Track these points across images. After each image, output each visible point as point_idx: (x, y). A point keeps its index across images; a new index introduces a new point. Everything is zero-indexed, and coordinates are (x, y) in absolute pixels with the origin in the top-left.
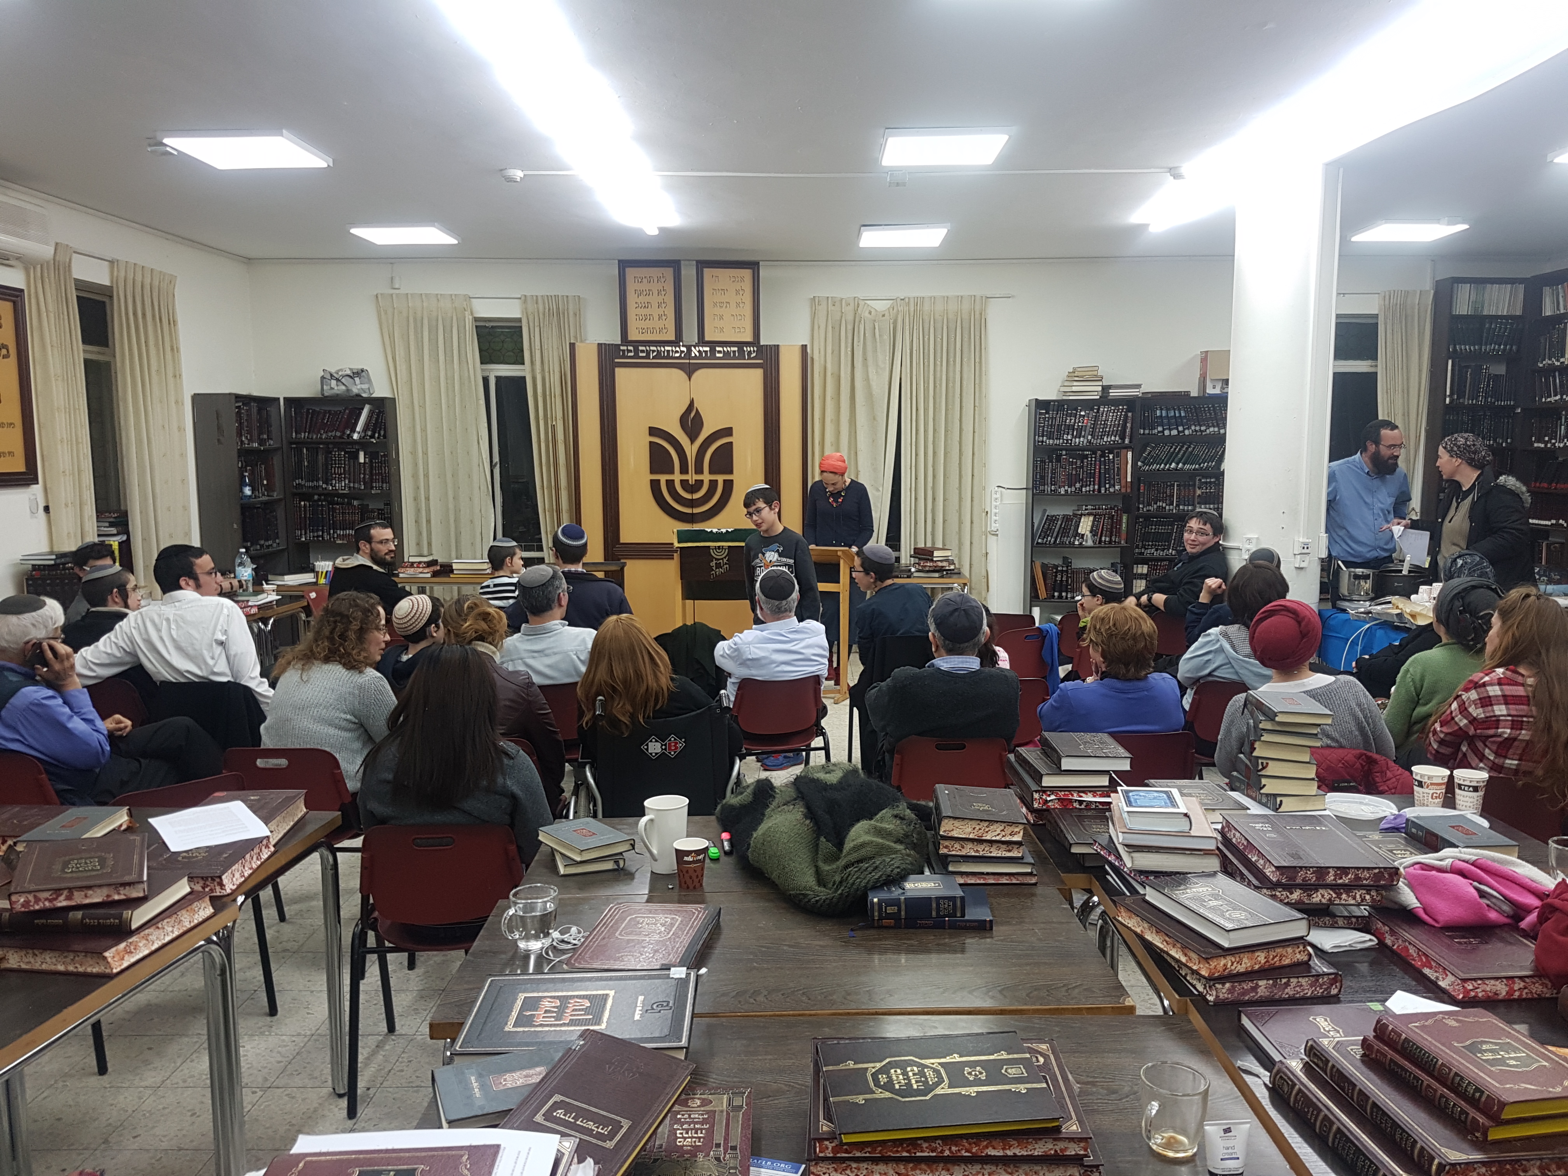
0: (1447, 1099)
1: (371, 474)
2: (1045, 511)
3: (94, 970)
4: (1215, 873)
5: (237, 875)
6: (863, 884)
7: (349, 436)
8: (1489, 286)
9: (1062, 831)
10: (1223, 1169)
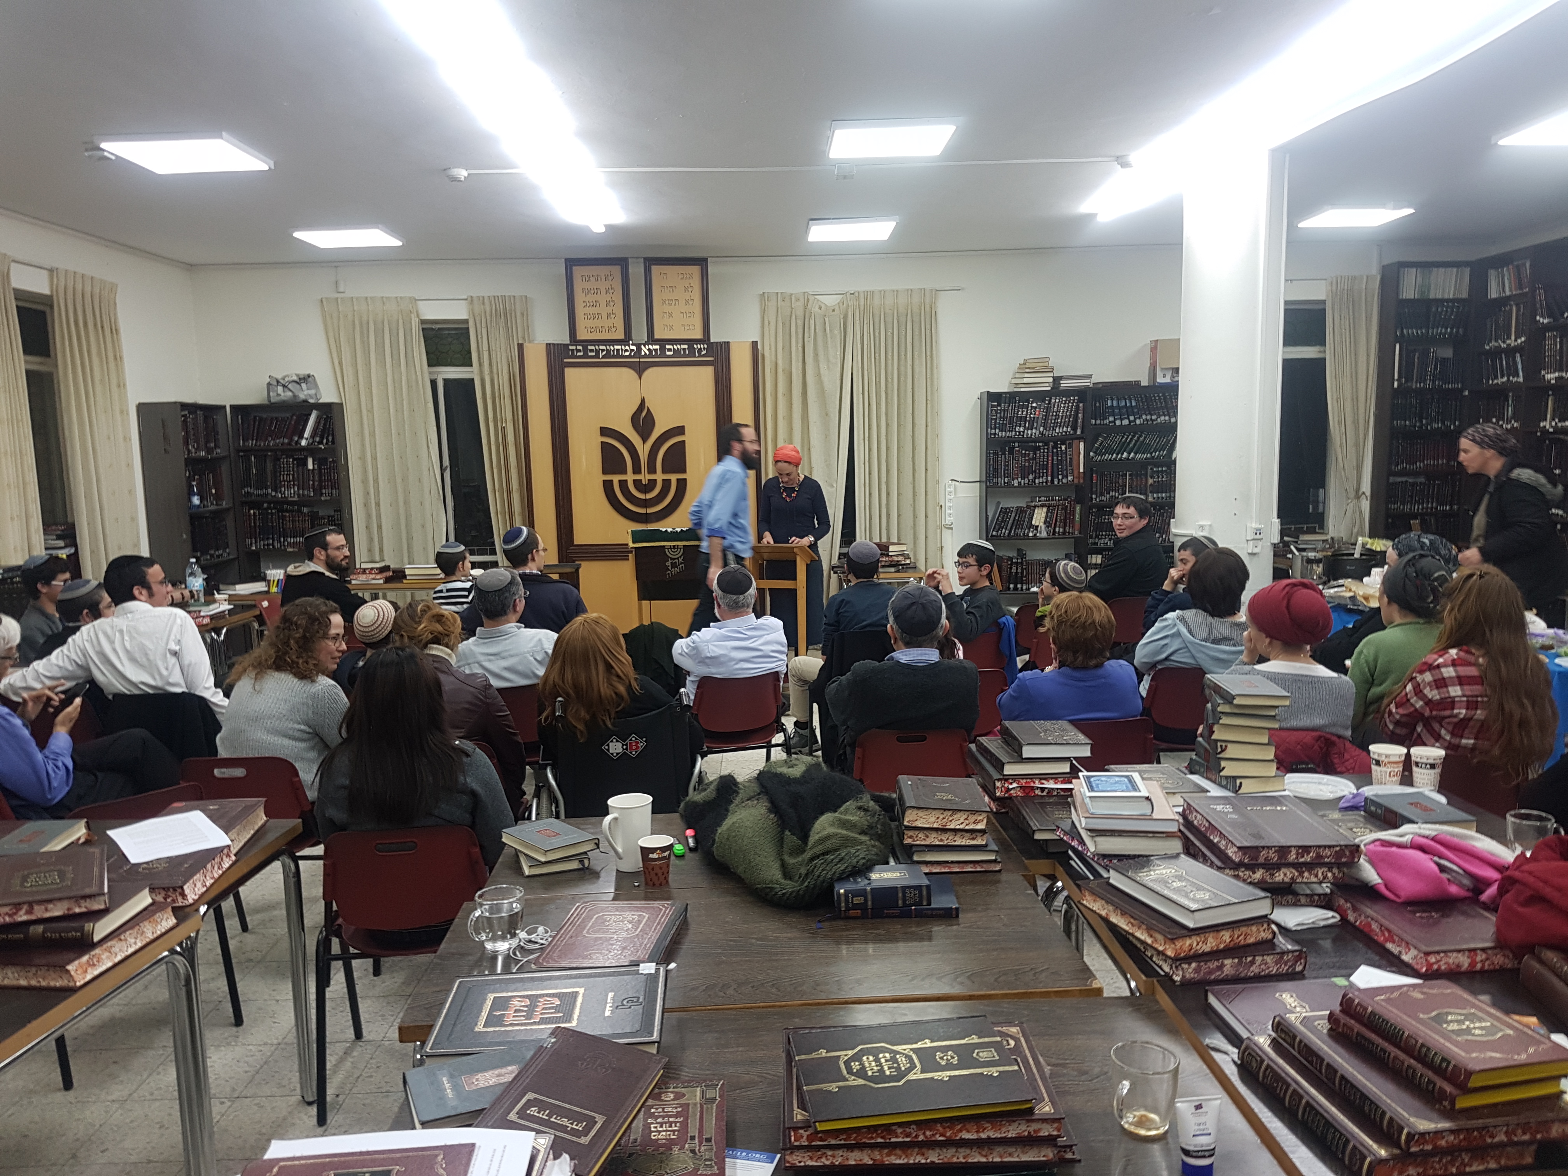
0: (1414, 1069)
1: (320, 481)
2: (999, 503)
3: (57, 984)
5: (199, 885)
6: (829, 876)
7: (298, 443)
8: (1437, 270)
9: (1024, 818)
10: (1195, 1146)
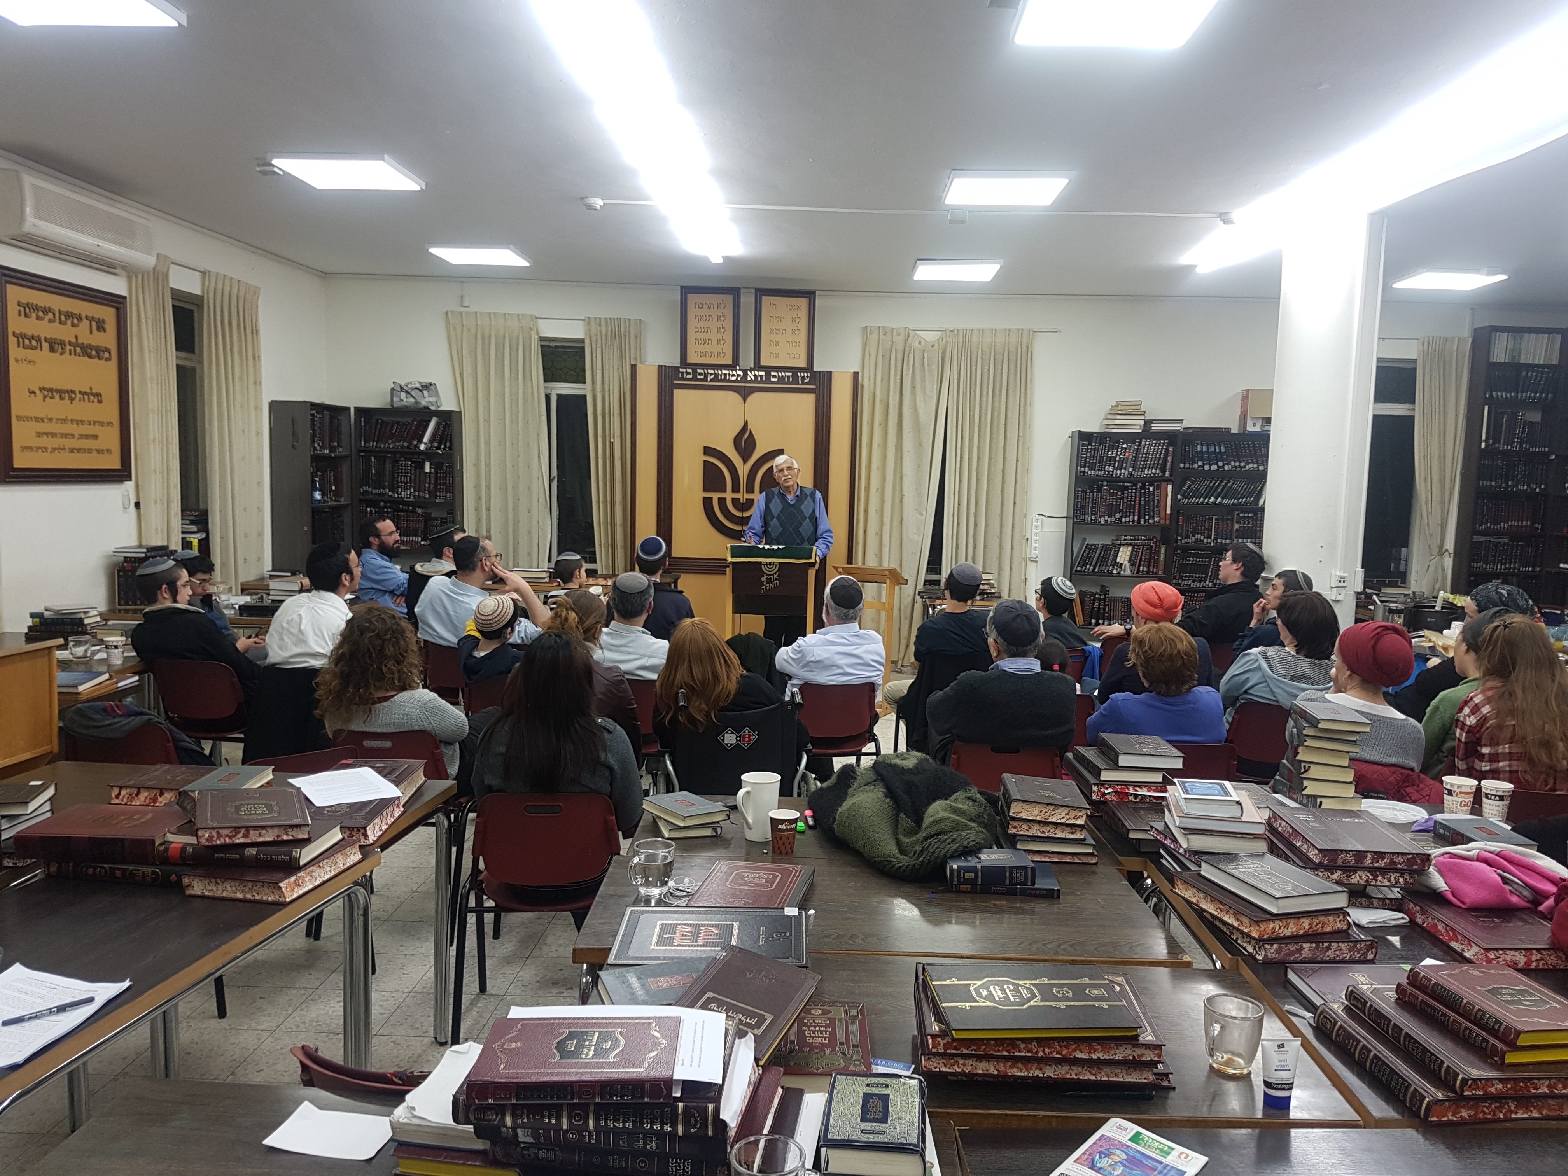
0: (1471, 1030)
1: (436, 485)
2: (1085, 539)
3: (270, 899)
4: (1264, 853)
5: (377, 829)
6: (943, 853)
7: (417, 447)
8: (1526, 335)
9: (1119, 819)
10: (1277, 1079)
